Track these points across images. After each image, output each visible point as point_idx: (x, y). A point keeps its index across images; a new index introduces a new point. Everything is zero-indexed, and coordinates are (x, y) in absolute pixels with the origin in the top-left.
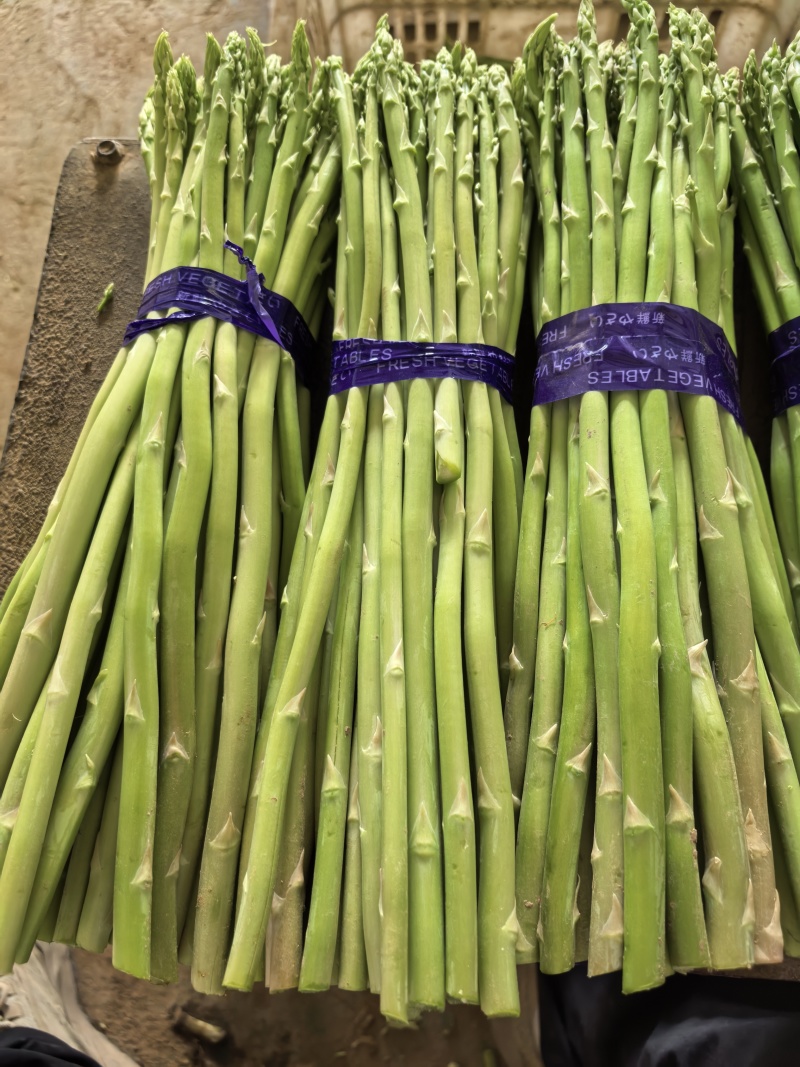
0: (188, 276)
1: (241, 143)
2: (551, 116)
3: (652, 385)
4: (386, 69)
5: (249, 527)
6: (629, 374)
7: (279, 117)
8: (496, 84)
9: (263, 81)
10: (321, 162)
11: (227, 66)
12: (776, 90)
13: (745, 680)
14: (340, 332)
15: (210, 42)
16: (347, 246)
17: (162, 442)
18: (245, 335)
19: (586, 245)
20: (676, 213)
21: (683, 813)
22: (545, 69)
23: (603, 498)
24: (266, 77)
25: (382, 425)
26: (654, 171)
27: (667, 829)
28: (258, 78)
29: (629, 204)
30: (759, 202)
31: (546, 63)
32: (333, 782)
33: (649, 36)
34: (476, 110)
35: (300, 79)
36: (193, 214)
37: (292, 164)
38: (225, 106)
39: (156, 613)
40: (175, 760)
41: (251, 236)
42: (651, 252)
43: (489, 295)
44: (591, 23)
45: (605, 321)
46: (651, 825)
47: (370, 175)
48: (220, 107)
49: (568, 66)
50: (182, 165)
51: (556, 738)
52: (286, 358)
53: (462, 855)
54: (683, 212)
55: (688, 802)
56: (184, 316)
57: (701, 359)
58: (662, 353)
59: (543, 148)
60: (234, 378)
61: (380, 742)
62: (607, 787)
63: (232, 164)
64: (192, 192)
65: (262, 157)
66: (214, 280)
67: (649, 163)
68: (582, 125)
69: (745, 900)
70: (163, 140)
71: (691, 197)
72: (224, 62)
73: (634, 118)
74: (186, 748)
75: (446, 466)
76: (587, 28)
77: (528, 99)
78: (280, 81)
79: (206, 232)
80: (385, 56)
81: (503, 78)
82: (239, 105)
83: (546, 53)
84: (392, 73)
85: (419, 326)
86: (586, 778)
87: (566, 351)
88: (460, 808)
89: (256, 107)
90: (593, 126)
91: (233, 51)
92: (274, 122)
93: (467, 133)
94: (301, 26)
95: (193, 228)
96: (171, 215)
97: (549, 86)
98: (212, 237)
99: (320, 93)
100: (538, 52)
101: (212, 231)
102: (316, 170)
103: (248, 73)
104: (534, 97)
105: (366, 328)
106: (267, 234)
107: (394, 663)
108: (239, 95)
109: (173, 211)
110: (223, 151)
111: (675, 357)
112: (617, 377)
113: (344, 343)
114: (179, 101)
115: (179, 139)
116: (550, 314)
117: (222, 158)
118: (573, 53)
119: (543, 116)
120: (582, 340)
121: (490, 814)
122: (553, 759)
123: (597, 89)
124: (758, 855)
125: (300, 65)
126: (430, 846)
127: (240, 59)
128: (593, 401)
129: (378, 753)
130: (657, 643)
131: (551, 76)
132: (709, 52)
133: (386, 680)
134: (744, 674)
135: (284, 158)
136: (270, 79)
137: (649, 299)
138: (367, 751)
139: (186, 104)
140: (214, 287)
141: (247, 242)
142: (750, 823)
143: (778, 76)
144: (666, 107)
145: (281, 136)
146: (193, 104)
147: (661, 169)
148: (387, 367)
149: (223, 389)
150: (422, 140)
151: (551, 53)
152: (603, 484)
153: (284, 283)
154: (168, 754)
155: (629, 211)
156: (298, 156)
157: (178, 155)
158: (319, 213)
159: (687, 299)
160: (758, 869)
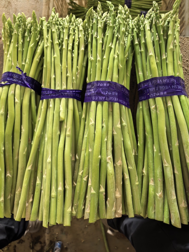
0: (9, 74)
1: (21, 41)
2: (91, 33)
3: (105, 100)
4: (53, 23)
5: (23, 130)
6: (101, 98)
7: (30, 34)
8: (79, 24)
9: (26, 25)
10: (41, 43)
11: (17, 23)
12: (142, 26)
13: (119, 163)
14: (43, 86)
15: (14, 16)
16: (45, 66)
17: (4, 113)
18: (23, 87)
19: (95, 66)
20: (115, 59)
21: (102, 190)
22: (90, 21)
23: (93, 125)
24: (27, 24)
25: (50, 108)
26: (111, 48)
27: (98, 193)
28: (25, 25)
29: (105, 57)
30: (137, 53)
31: (90, 19)
32: (38, 182)
33: (112, 14)
34: (74, 31)
35: (34, 25)
36: (10, 59)
37: (33, 46)
38: (17, 33)
39: (3, 148)
40: (8, 177)
41: (24, 63)
42: (108, 69)
43: (74, 78)
44: (100, 10)
45: (97, 85)
46: (95, 193)
47: (49, 49)
48: (15, 33)
49: (95, 21)
50: (9, 46)
51: (82, 173)
52: (32, 91)
53: (60, 197)
54: (116, 59)
55: (103, 188)
56: (8, 83)
57: (117, 94)
58: (108, 93)
59: (89, 41)
60: (19, 98)
61: (46, 174)
62: (89, 184)
63: (19, 47)
64: (10, 54)
65: (26, 44)
66: (15, 75)
67: (109, 47)
68: (96, 36)
69: (113, 206)
70: (5, 39)
71: (118, 56)
72: (16, 22)
73: (108, 34)
74: (11, 175)
75: (61, 118)
76: (99, 11)
77: (87, 27)
78: (30, 25)
79: (13, 64)
80: (52, 19)
81: (81, 23)
82: (20, 32)
83: (91, 16)
84: (54, 24)
85: (58, 86)
86: (87, 182)
87: (90, 91)
88: (60, 188)
89: (25, 32)
90: (98, 37)
91: (18, 19)
92: (29, 35)
93: (71, 38)
94: (34, 12)
95: (10, 62)
96: (7, 58)
97: (91, 25)
98: (14, 65)
99: (41, 26)
100: (89, 16)
101: (14, 64)
102: (40, 45)
103: (22, 23)
104: (89, 27)
105: (47, 86)
106: (27, 63)
107: (49, 160)
108: (21, 30)
109: (7, 57)
110: (17, 44)
111: (111, 94)
112: (98, 98)
113: (43, 89)
114: (8, 30)
115: (8, 39)
116: (88, 81)
117: (17, 46)
118: (96, 17)
119: (89, 33)
120: (93, 89)
121: (67, 189)
122: (81, 177)
123: (100, 28)
124: (118, 197)
125: (34, 21)
126: (54, 195)
127: (21, 20)
128: (93, 103)
129: (45, 177)
130: (100, 157)
131: (91, 22)
132: (128, 17)
133: (47, 163)
134: (119, 162)
135: (31, 45)
136: (28, 25)
137: (107, 80)
138: (44, 176)
139: (10, 31)
140: (15, 77)
141: (22, 65)
142: (117, 191)
143: (143, 23)
144: (116, 31)
145: (30, 38)
146: (12, 30)
147: (112, 48)
148: (51, 95)
149: (16, 100)
150: (62, 39)
151: (92, 17)
152: (93, 122)
153: (31, 74)
154: (7, 176)
155: (105, 58)
156: (34, 43)
157: (8, 43)
158: (39, 57)
159: (115, 80)
160: (118, 200)
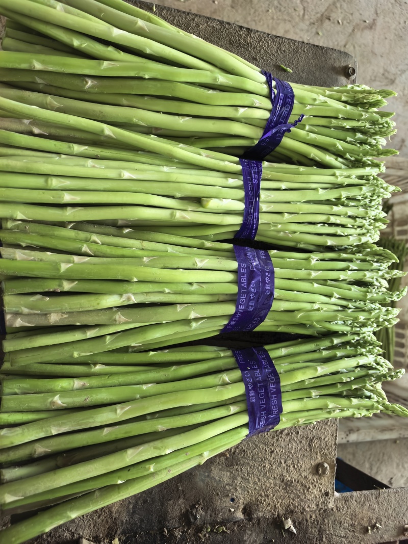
0: (290, 99)
1: (348, 125)
2: (356, 259)
3: (240, 288)
4: (376, 188)
5: (183, 120)
6: (244, 279)
7: (359, 143)
8: (370, 236)
9: (374, 136)
10: (339, 162)
11: (380, 120)
12: (363, 350)
13: (120, 317)
14: (265, 164)
15: (391, 114)
16: (302, 169)
17: (219, 83)
18: (265, 123)
19: (299, 267)
20: (312, 304)
21: (67, 286)
22: (376, 257)
23: (194, 265)
24: (376, 137)
25: (226, 178)
26: (330, 296)
27: (60, 278)
28: (375, 134)
29: (316, 285)
30: (318, 343)
31: (378, 257)
32: (77, 148)
33: (386, 297)
34: (359, 227)
35: (374, 152)
36: (317, 102)
37: (338, 147)
38: (363, 118)
39: (147, 77)
40: (85, 82)
41: (307, 128)
42: (295, 292)
43: (279, 226)
44: (394, 275)
45: (267, 272)
46: (61, 272)
47: (331, 179)
48: (363, 115)
49: (375, 265)
50: (339, 100)
51: (95, 242)
52: (255, 141)
53: (48, 197)
54: (312, 307)
55: (71, 288)
56: (273, 96)
57: (251, 309)
58: (253, 293)
59: (342, 254)
60: (246, 116)
61: (94, 167)
62: (76, 258)
63: (338, 120)
64: (326, 102)
65: (341, 134)
66: (288, 110)
67: (333, 294)
68: (350, 269)
69: (32, 309)
70: (351, 93)
71: (318, 310)
72: (382, 119)
73: (353, 290)
74: (90, 88)
75: (208, 202)
76: (392, 273)
77: (364, 251)
78: (374, 144)
79: (309, 107)
80: (382, 188)
81: (373, 240)
82: (363, 125)
83: (383, 258)
84: (374, 190)
85: (266, 195)
86: (79, 252)
87: (255, 257)
88: (67, 198)
89: (364, 132)
90: (349, 273)
91: (387, 122)
92: (356, 140)
93: (349, 222)
94: (396, 152)
95: (311, 102)
96: (317, 93)
97: (368, 258)
98: (306, 110)
99: (370, 163)
100: (384, 254)
101: (310, 110)
102: (336, 159)
103: (377, 129)
104: (364, 253)
105: (266, 174)
106: (308, 135)
107: (126, 175)
108: (368, 125)
109: (319, 95)
110: (343, 116)
111: (252, 298)
112: (243, 274)
113: (261, 165)
114: (367, 100)
115: (350, 99)
116: (272, 253)
117: (340, 116)
118: (381, 268)
119: (356, 255)
120: (260, 263)
121: (65, 210)
122: (87, 241)
123: (365, 275)
124: (49, 318)
125: (380, 152)
126: (52, 184)
127: (384, 126)
128: (234, 265)
129: (89, 166)
130: (135, 280)
131: (373, 259)
132: (380, 324)
133: (119, 170)
134: (122, 317)
135: (340, 144)
136: (375, 139)
137: (276, 290)
138: (90, 162)
139: (366, 103)
140: (285, 110)
141: (304, 126)
142: (62, 316)
143: (369, 352)
144: (357, 304)
145: (350, 143)
146: (366, 106)
147: (330, 299)
148: (250, 181)
149: (241, 110)
150: (347, 204)
151: (382, 260)
152: (200, 265)
153: (287, 141)
154: (87, 79)
155: (313, 285)
156: (341, 150)
157: (344, 99)
158: (317, 159)
159: (276, 305)
160: (44, 317)
